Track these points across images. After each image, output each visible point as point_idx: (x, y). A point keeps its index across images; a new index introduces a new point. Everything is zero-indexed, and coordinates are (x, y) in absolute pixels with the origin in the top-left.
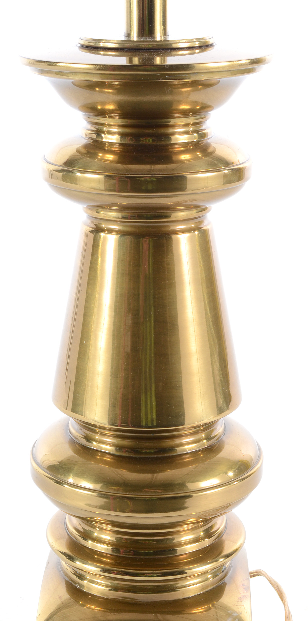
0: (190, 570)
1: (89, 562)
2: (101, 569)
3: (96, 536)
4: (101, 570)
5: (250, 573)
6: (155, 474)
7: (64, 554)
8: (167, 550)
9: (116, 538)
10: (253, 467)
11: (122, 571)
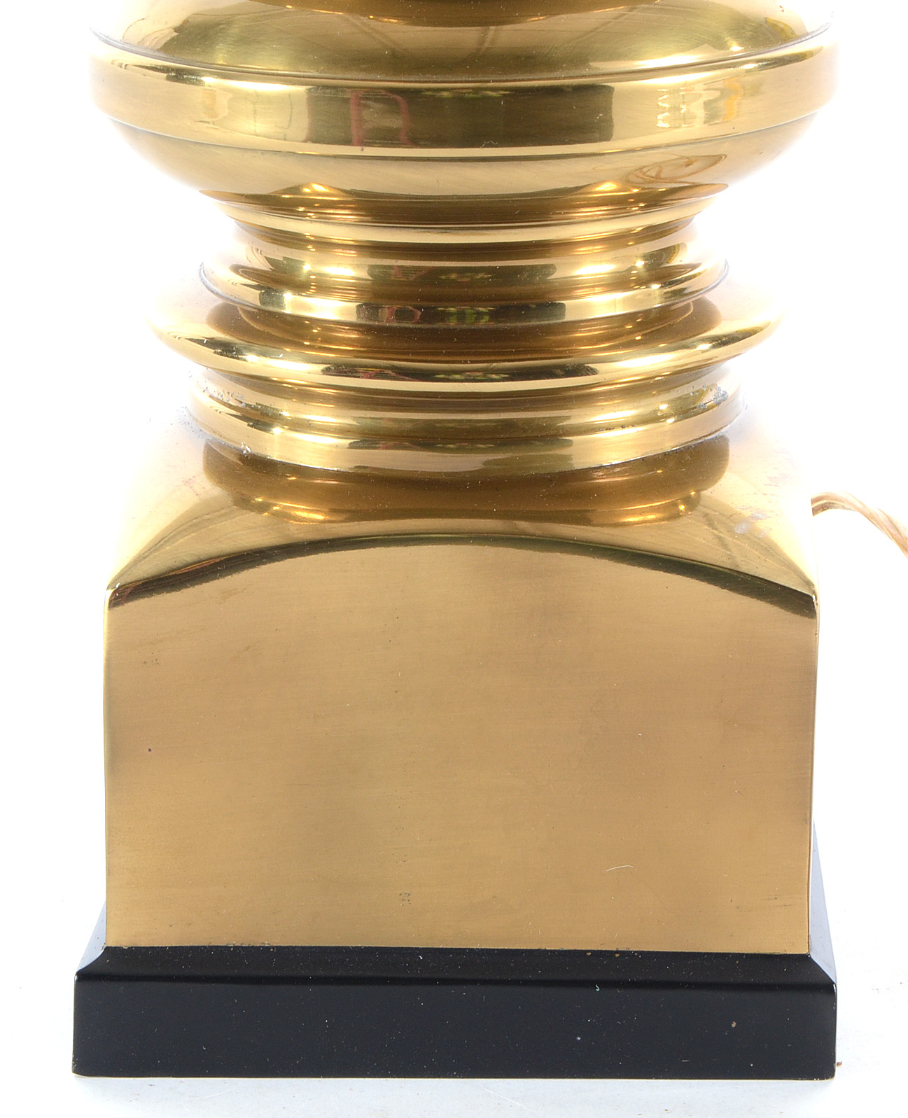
0: (606, 364)
1: (288, 350)
2: (323, 367)
3: (310, 273)
4: (323, 371)
5: (813, 501)
6: (493, 28)
7: (212, 343)
8: (534, 304)
9: (372, 268)
10: (804, 39)
11: (393, 368)
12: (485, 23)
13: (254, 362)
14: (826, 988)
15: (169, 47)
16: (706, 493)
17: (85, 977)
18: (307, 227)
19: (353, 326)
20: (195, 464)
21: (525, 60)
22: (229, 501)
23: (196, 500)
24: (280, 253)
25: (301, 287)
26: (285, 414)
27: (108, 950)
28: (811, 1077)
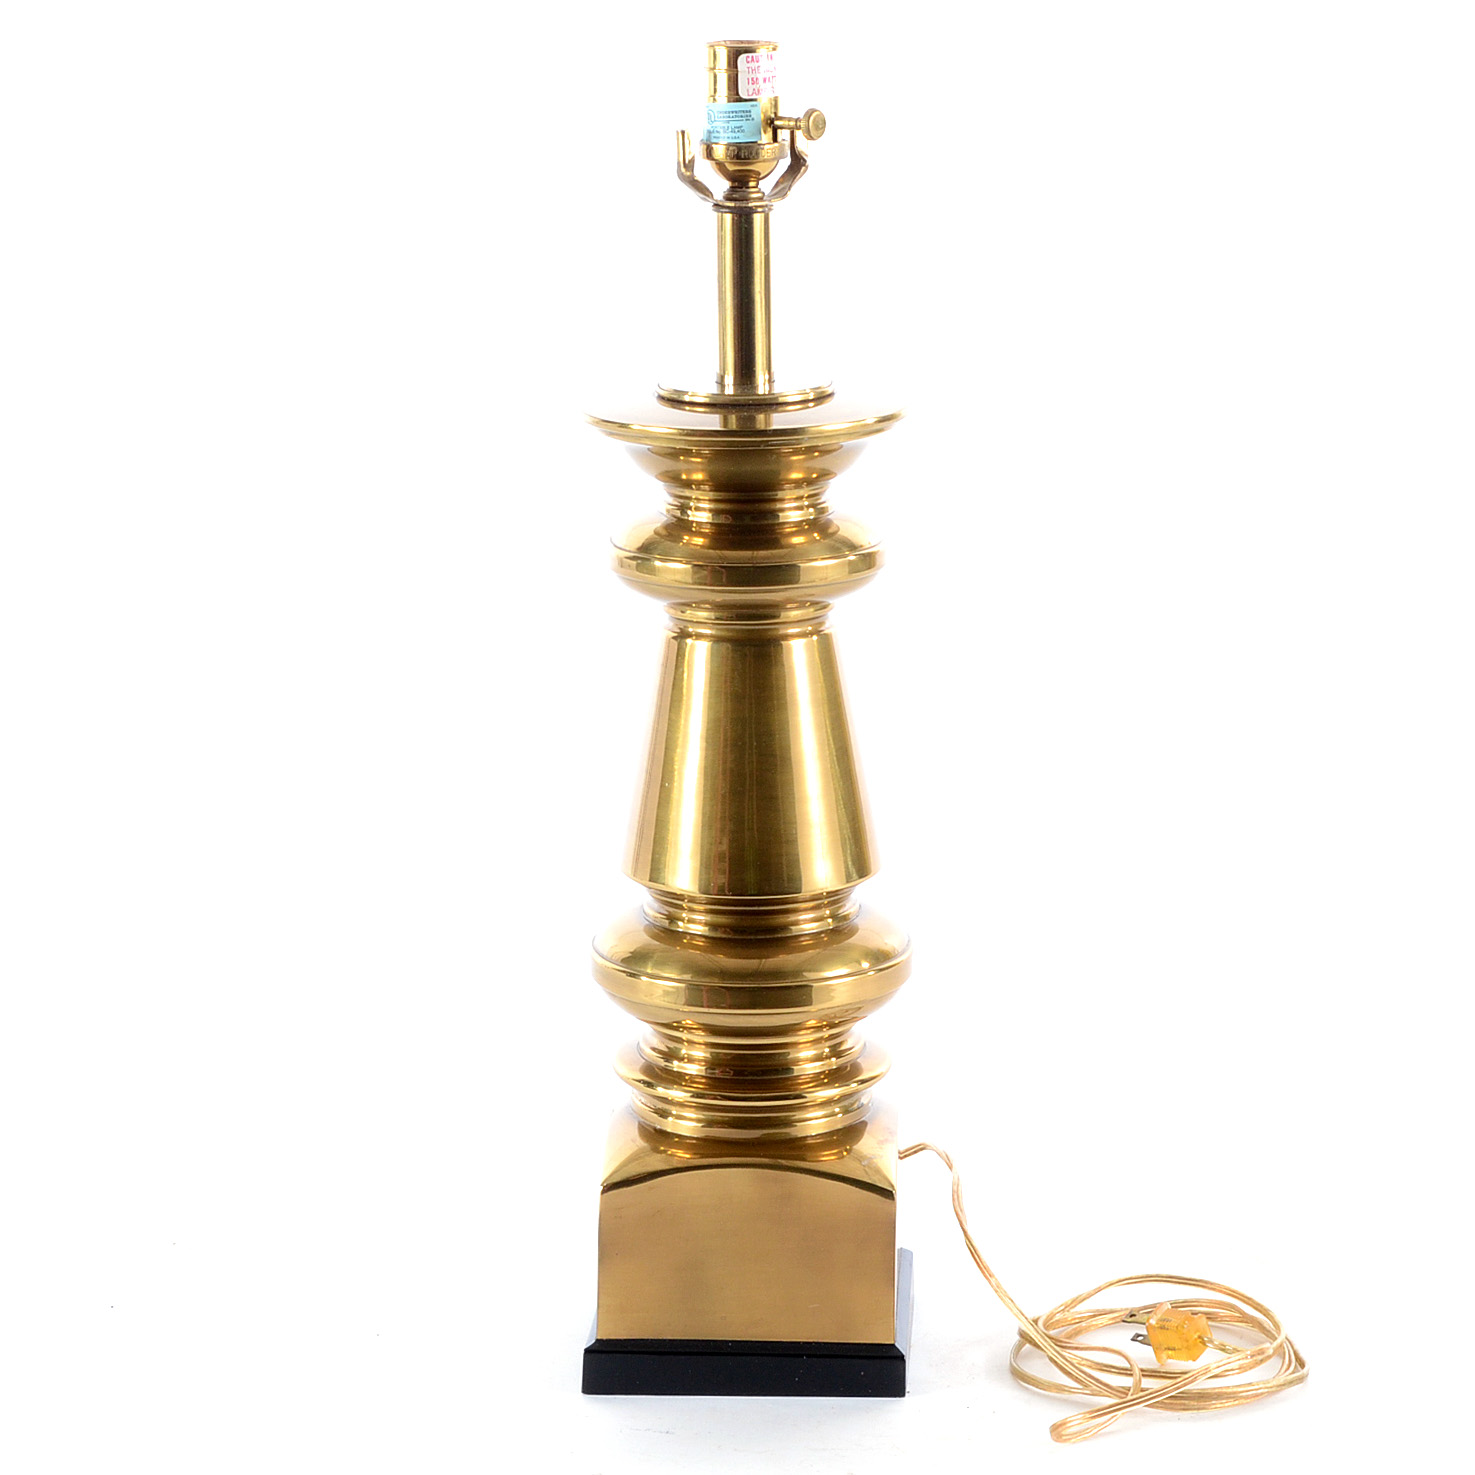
12: (760, 958)
13: (661, 1091)
14: (900, 1359)
15: (626, 961)
16: (855, 1147)
17: (588, 1351)
18: (684, 1036)
19: (703, 1077)
20: (635, 1132)
21: (777, 974)
22: (649, 1148)
23: (637, 1148)
24: (672, 1045)
25: (681, 1059)
26: (674, 1112)
27: (597, 1340)
28: (895, 1396)
